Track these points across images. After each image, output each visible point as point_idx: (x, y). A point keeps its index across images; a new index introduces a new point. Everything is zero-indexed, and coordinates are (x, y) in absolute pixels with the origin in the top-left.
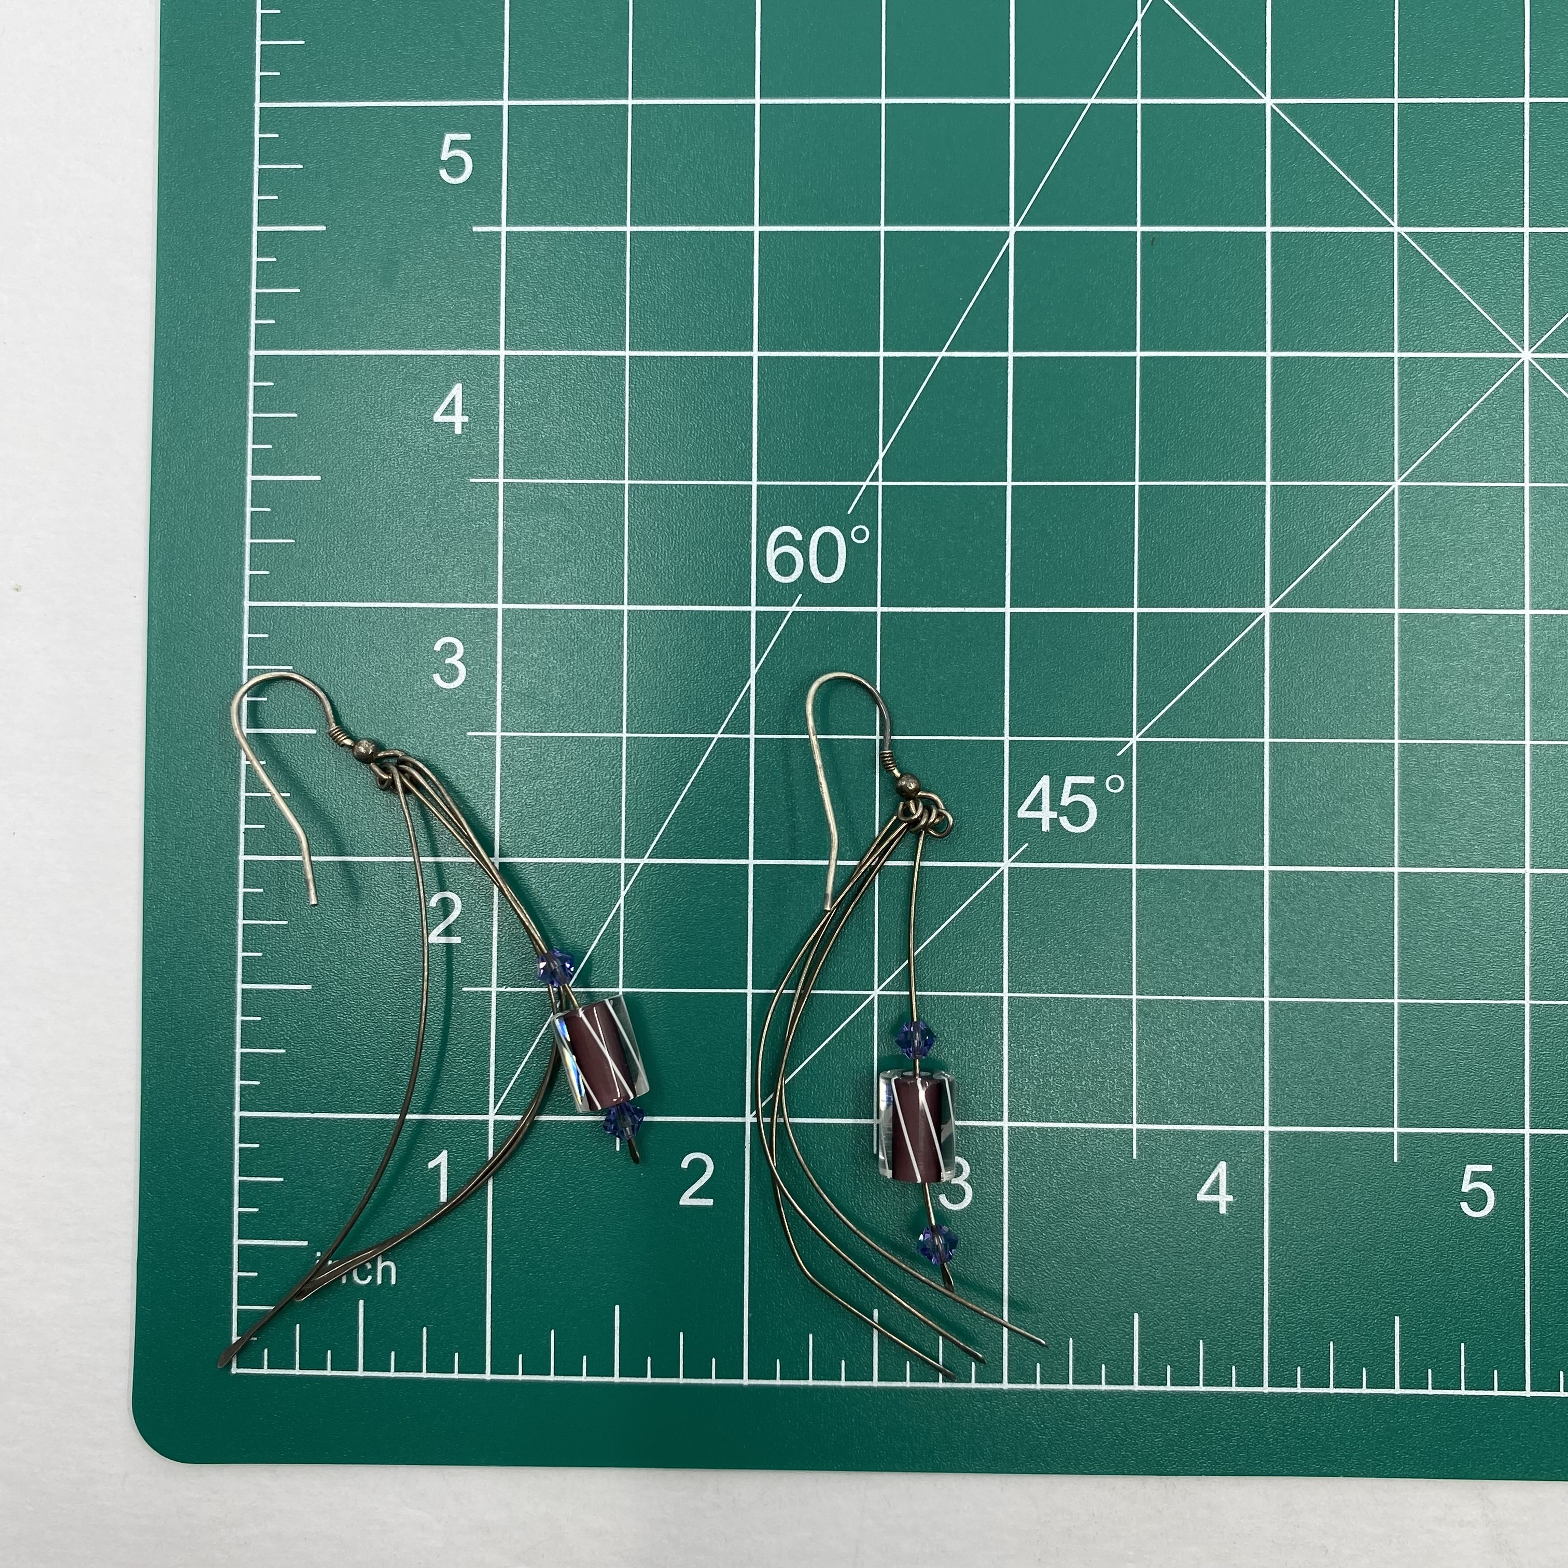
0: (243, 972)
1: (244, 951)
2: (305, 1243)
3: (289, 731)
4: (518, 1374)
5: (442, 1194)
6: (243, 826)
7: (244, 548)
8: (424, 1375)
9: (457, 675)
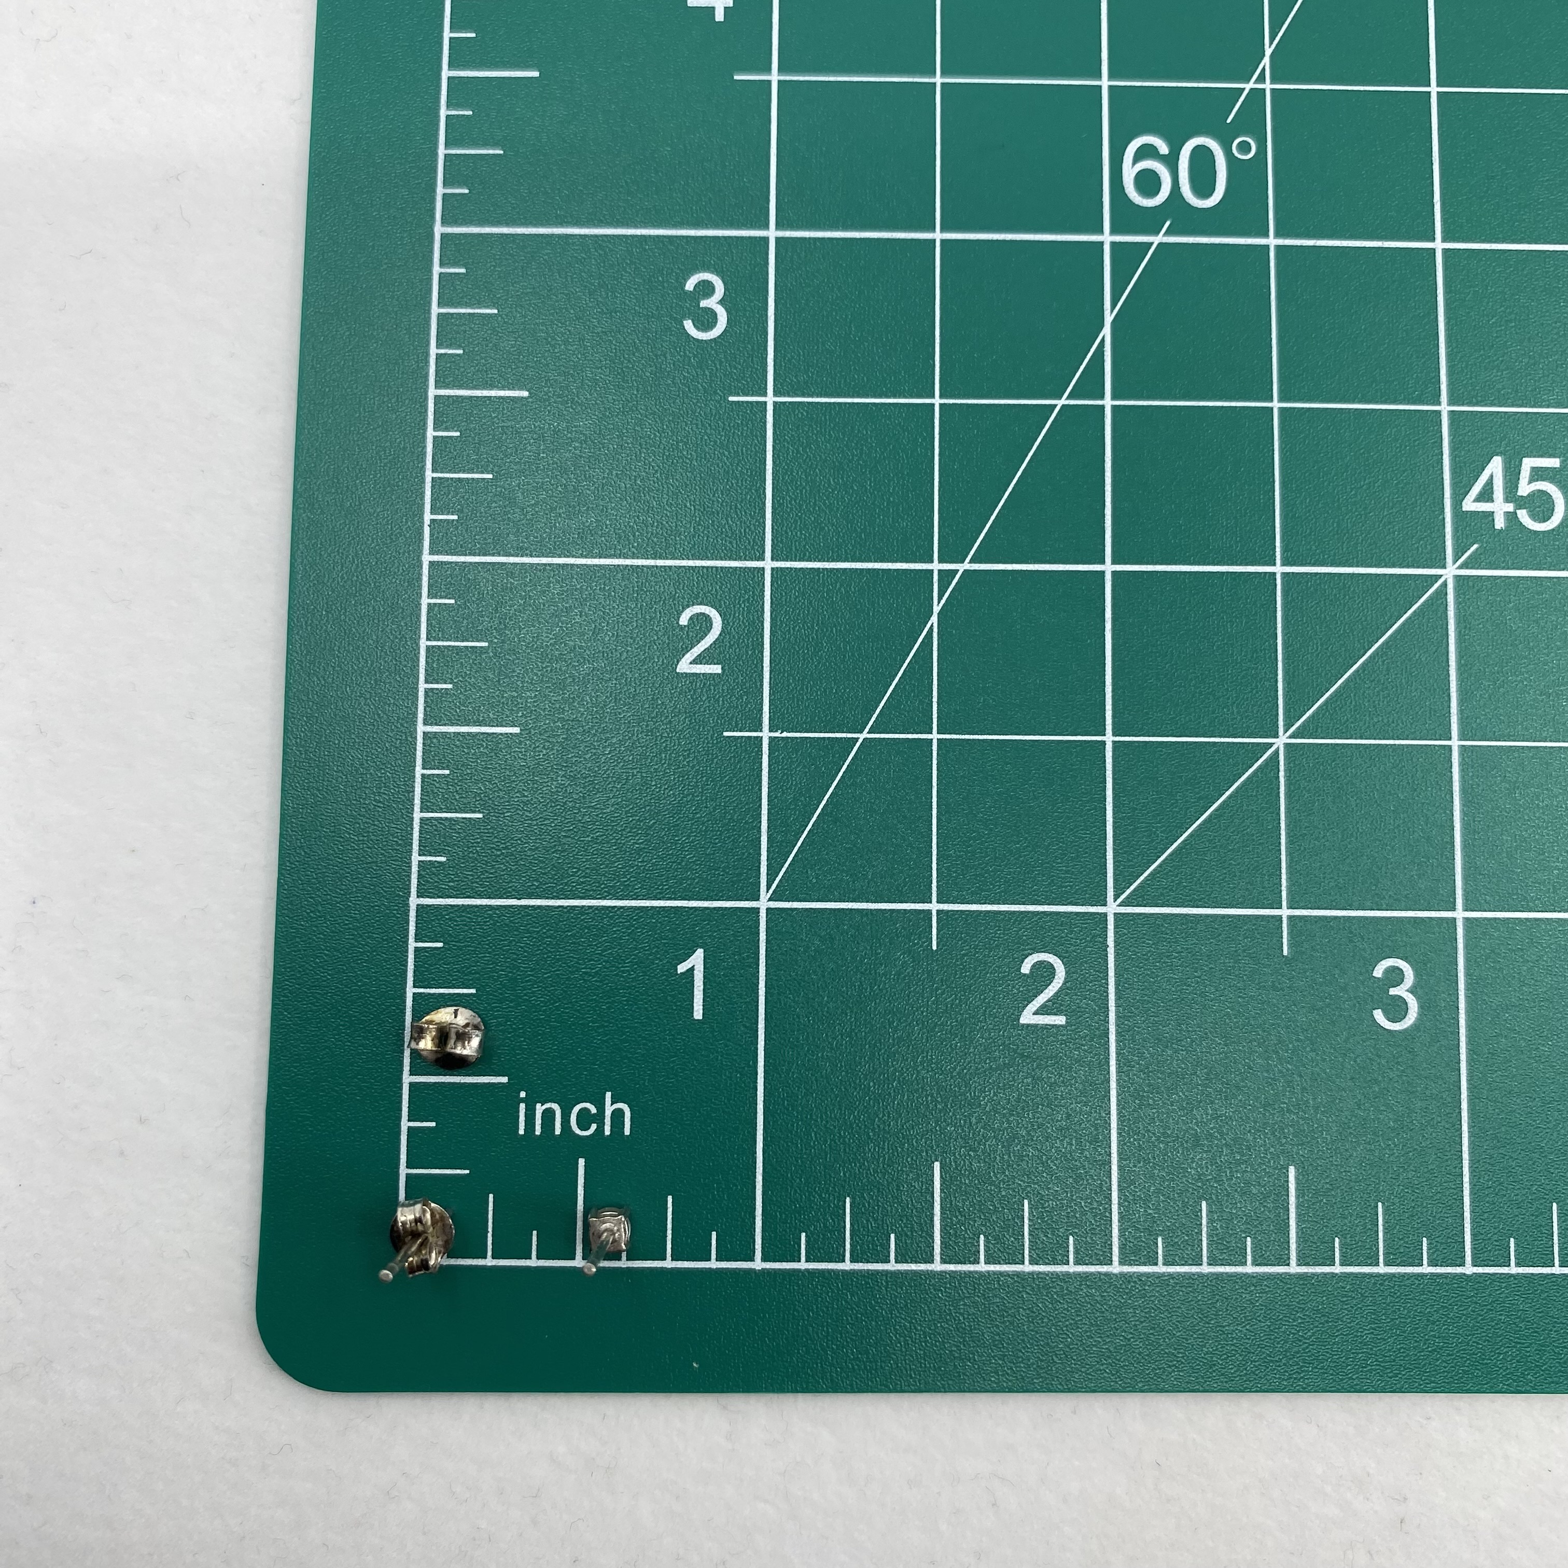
0: (425, 710)
1: (427, 682)
2: (504, 1080)
3: (493, 393)
4: (799, 1261)
5: (695, 1009)
6: (428, 517)
7: (436, 160)
8: (668, 1264)
9: (716, 323)
